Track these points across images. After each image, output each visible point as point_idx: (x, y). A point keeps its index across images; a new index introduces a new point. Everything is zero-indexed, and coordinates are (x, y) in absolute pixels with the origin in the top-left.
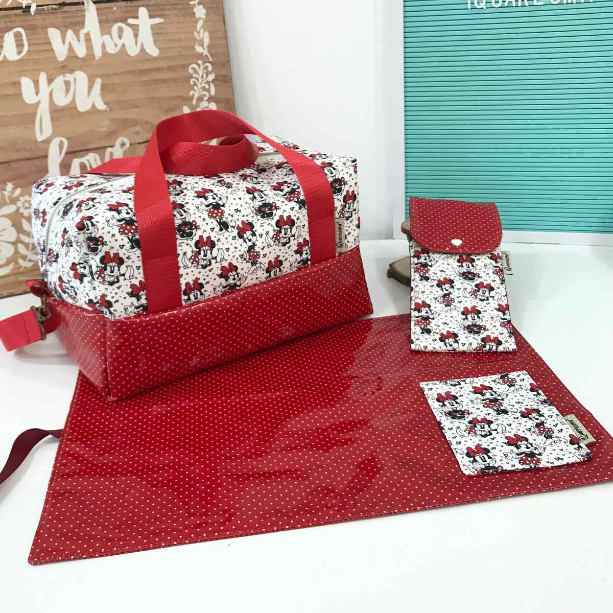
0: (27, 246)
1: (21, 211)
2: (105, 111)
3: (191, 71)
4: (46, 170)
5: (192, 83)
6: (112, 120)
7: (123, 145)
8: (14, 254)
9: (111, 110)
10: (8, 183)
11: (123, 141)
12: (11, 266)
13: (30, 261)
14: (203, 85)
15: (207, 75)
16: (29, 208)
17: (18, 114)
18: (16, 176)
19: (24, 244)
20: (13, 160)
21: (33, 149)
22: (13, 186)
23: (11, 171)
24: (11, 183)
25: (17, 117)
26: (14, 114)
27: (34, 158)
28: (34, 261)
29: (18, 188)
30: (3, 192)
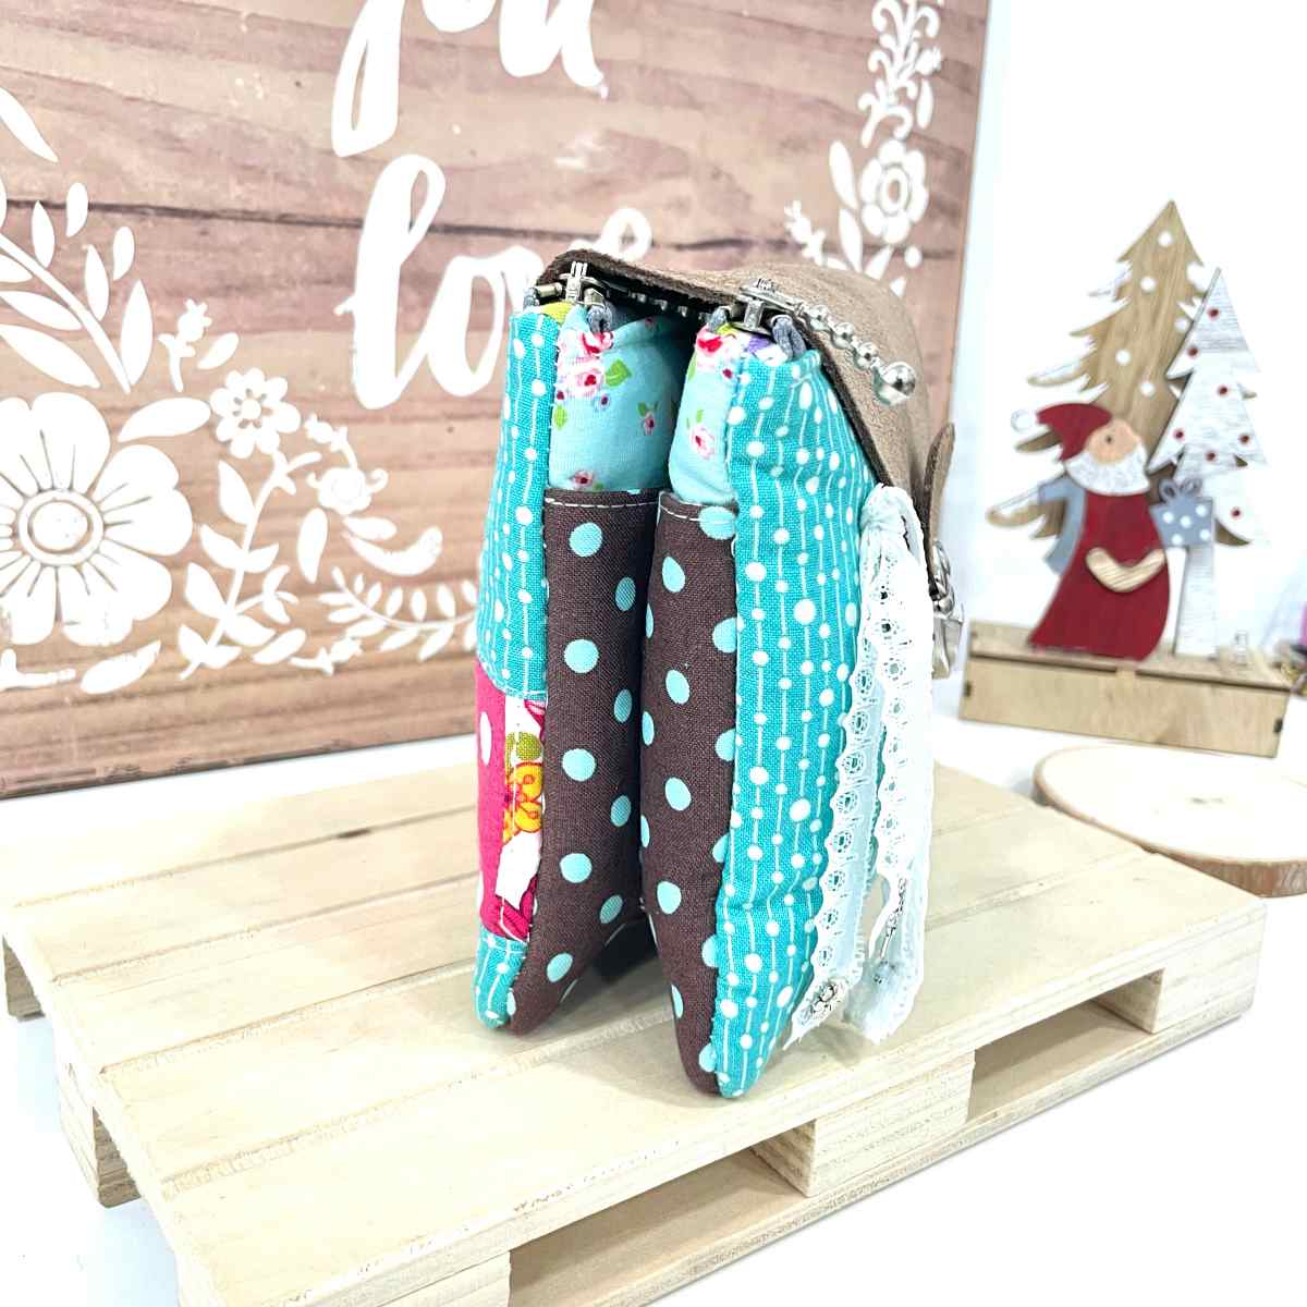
0: (222, 579)
1: (222, 433)
2: (595, 96)
3: (879, 22)
4: (345, 280)
5: (873, 66)
6: (611, 136)
7: (629, 239)
8: (166, 607)
9: (612, 97)
10: (190, 303)
11: (629, 227)
12: (148, 655)
13: (225, 641)
14: (905, 81)
15: (920, 51)
16: (257, 425)
17: (279, 20)
18: (228, 282)
19: (214, 570)
20: (224, 211)
21: (313, 181)
22: (208, 322)
23: (211, 255)
24: (203, 307)
25: (274, 29)
26: (261, 13)
27: (309, 220)
28: (243, 647)
29: (227, 331)
30: (165, 338)
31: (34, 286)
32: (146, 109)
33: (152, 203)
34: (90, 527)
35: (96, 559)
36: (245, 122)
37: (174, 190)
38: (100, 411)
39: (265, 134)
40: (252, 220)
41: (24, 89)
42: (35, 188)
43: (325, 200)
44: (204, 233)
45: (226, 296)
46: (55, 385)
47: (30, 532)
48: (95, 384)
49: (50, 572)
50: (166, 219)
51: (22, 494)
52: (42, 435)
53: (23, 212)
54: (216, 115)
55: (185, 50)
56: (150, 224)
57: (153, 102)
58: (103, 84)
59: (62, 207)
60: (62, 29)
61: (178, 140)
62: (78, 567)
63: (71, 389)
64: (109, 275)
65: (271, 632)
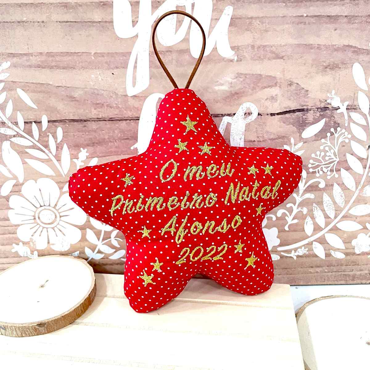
0: (98, 233)
4: (134, 138)
7: (248, 114)
8: (80, 241)
10: (82, 149)
11: (249, 109)
13: (99, 252)
17: (105, 53)
18: (93, 142)
19: (95, 230)
20: (91, 119)
21: (120, 106)
22: (88, 154)
23: (87, 133)
24: (86, 150)
25: (103, 56)
26: (98, 52)
27: (120, 119)
28: (105, 254)
29: (94, 157)
30: (75, 160)
31: (34, 147)
32: (63, 89)
33: (67, 119)
34: (56, 217)
35: (58, 226)
36: (96, 89)
37: (74, 114)
38: (56, 183)
39: (103, 92)
40: (100, 121)
41: (26, 87)
42: (32, 118)
43: (125, 112)
44: (85, 126)
45: (93, 146)
46: (42, 176)
47: (39, 218)
48: (55, 175)
49: (45, 229)
50: (72, 123)
51: (35, 207)
52: (40, 190)
53: (29, 125)
54: (86, 88)
55: (74, 68)
56: (67, 125)
57: (65, 86)
58: (49, 83)
59: (40, 122)
60: (35, 67)
61: (74, 98)
62: (53, 228)
63: (47, 176)
64: (56, 142)
65: (114, 250)
